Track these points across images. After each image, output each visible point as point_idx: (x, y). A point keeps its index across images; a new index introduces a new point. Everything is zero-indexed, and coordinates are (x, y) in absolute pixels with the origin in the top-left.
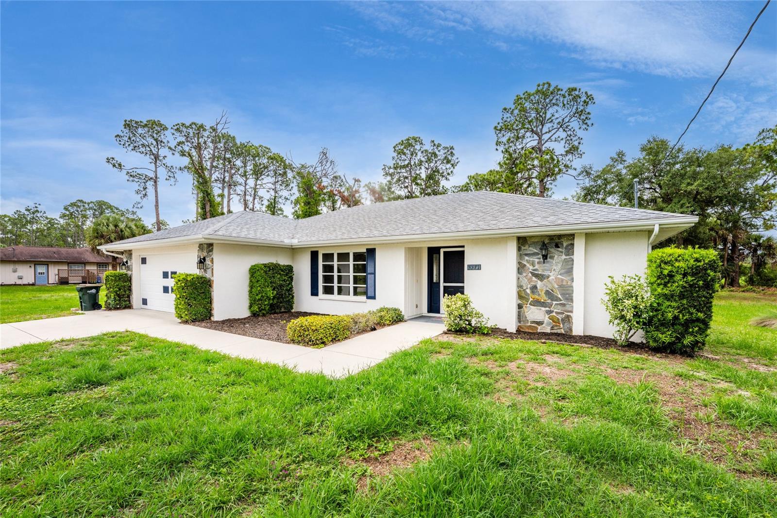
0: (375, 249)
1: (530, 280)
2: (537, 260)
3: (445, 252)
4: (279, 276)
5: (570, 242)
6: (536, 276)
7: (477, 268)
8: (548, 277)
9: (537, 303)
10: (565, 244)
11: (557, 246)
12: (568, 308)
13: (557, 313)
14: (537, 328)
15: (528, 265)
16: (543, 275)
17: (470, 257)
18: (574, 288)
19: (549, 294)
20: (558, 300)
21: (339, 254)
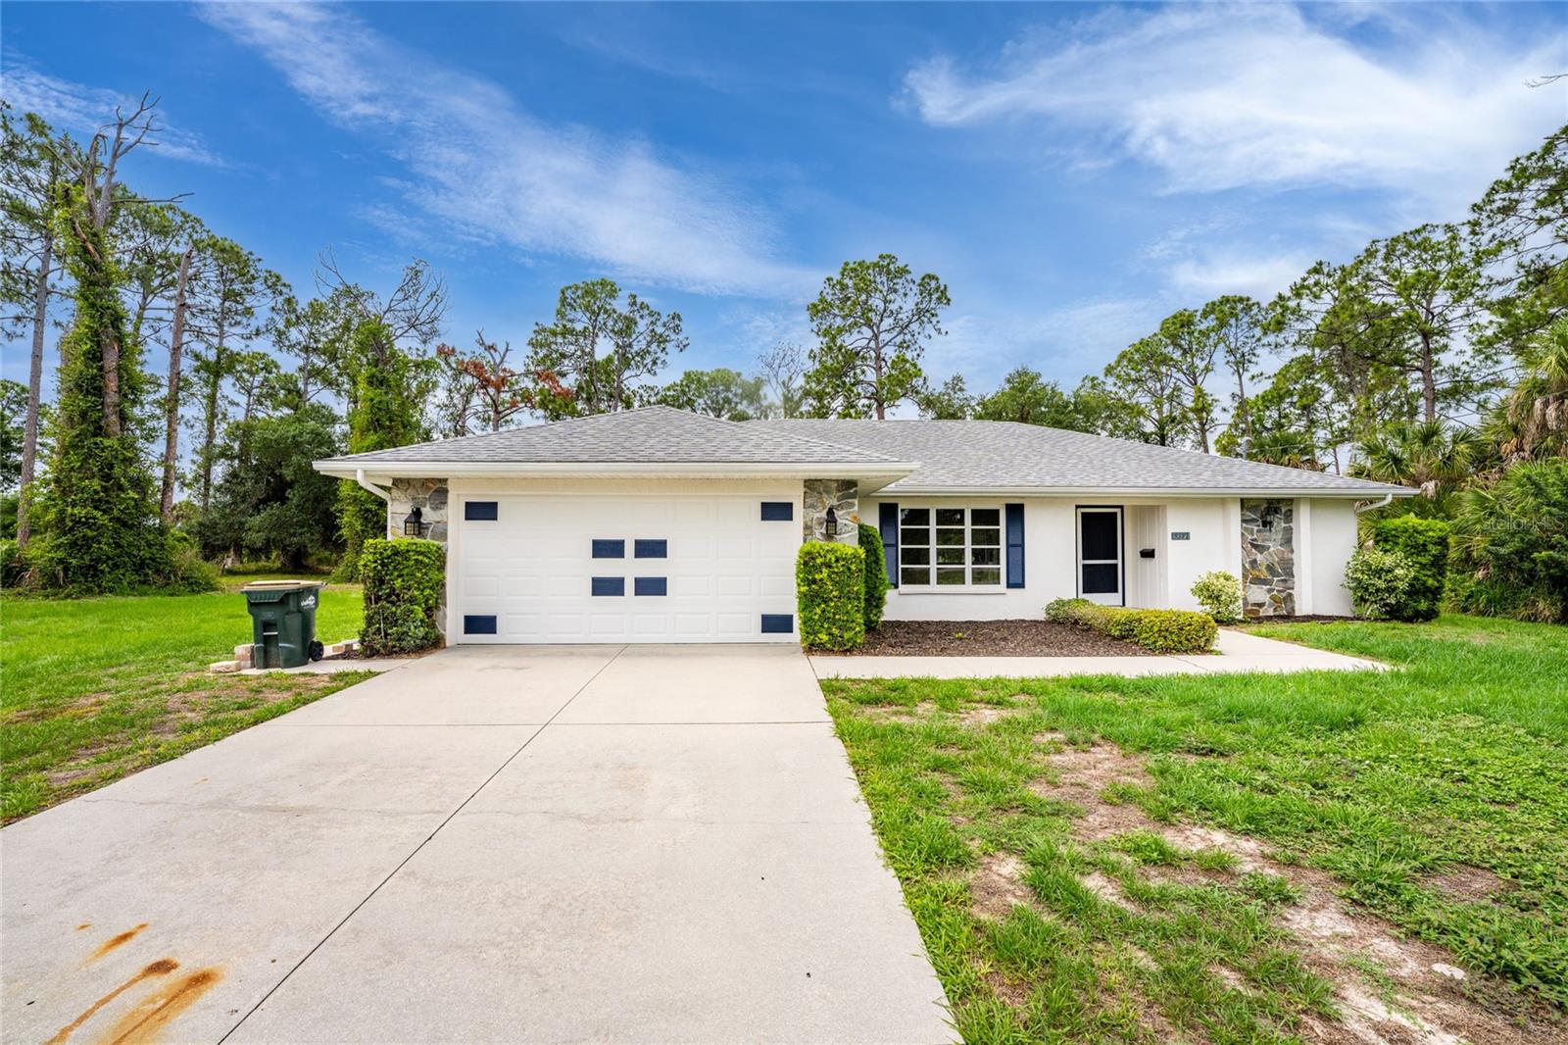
0: (1021, 505)
1: (1250, 554)
2: (1256, 528)
3: (1083, 514)
5: (1289, 509)
6: (1256, 547)
7: (1185, 537)
8: (1269, 548)
9: (1257, 581)
10: (1284, 511)
11: (1276, 512)
12: (1289, 584)
13: (1278, 591)
14: (1260, 611)
15: (1248, 534)
16: (1263, 547)
17: (1174, 521)
18: (1295, 561)
19: (1270, 568)
20: (1279, 575)
21: (939, 512)
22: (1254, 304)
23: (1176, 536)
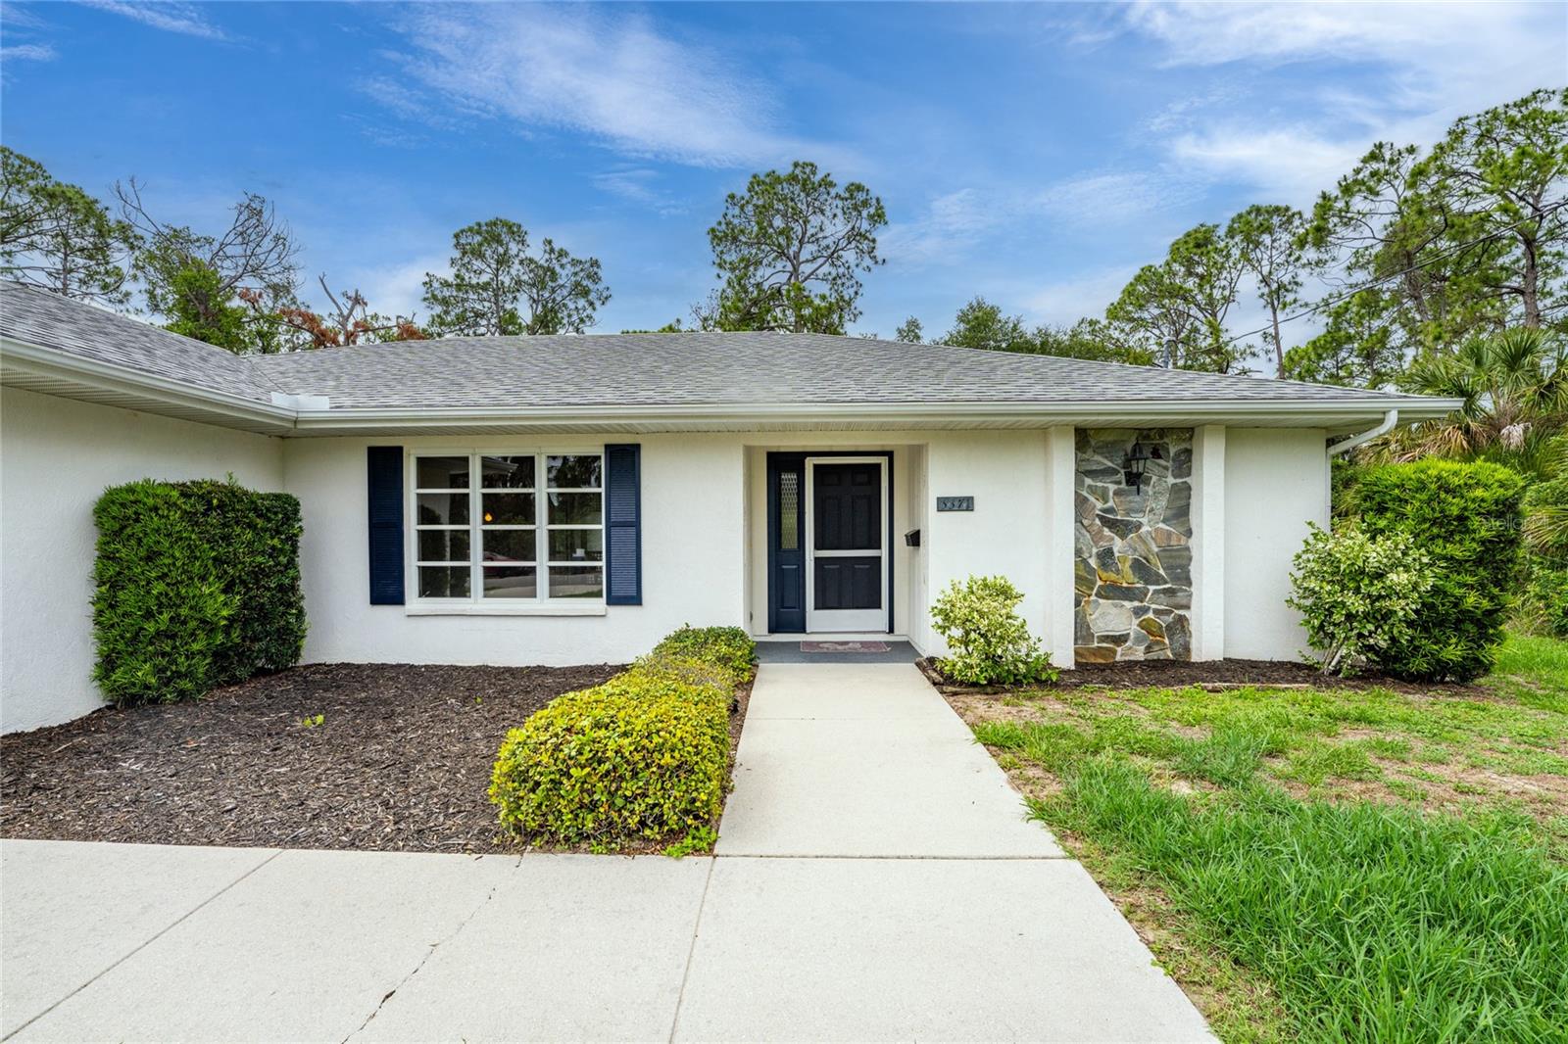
0: (637, 447)
1: (1097, 537)
2: (1112, 488)
3: (816, 467)
4: (249, 535)
5: (1184, 446)
6: (1113, 524)
7: (965, 505)
8: (1139, 526)
9: (1114, 591)
10: (1173, 451)
11: (1156, 454)
12: (1180, 598)
13: (1156, 612)
14: (1115, 652)
15: (1092, 499)
16: (1127, 524)
17: (942, 477)
18: (1194, 553)
19: (1141, 568)
20: (1159, 580)
21: (487, 463)
22: (1293, 215)
23: (946, 504)
